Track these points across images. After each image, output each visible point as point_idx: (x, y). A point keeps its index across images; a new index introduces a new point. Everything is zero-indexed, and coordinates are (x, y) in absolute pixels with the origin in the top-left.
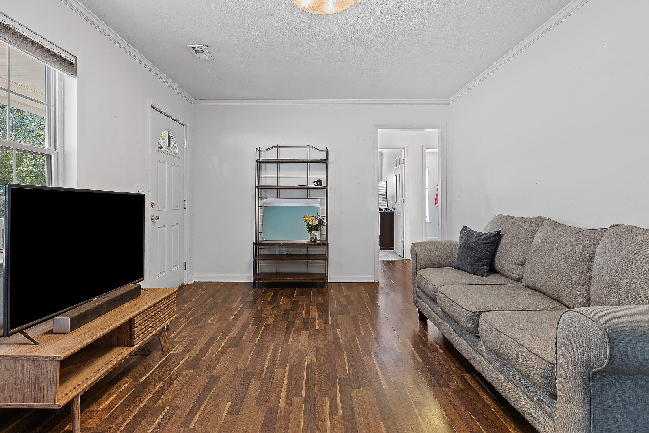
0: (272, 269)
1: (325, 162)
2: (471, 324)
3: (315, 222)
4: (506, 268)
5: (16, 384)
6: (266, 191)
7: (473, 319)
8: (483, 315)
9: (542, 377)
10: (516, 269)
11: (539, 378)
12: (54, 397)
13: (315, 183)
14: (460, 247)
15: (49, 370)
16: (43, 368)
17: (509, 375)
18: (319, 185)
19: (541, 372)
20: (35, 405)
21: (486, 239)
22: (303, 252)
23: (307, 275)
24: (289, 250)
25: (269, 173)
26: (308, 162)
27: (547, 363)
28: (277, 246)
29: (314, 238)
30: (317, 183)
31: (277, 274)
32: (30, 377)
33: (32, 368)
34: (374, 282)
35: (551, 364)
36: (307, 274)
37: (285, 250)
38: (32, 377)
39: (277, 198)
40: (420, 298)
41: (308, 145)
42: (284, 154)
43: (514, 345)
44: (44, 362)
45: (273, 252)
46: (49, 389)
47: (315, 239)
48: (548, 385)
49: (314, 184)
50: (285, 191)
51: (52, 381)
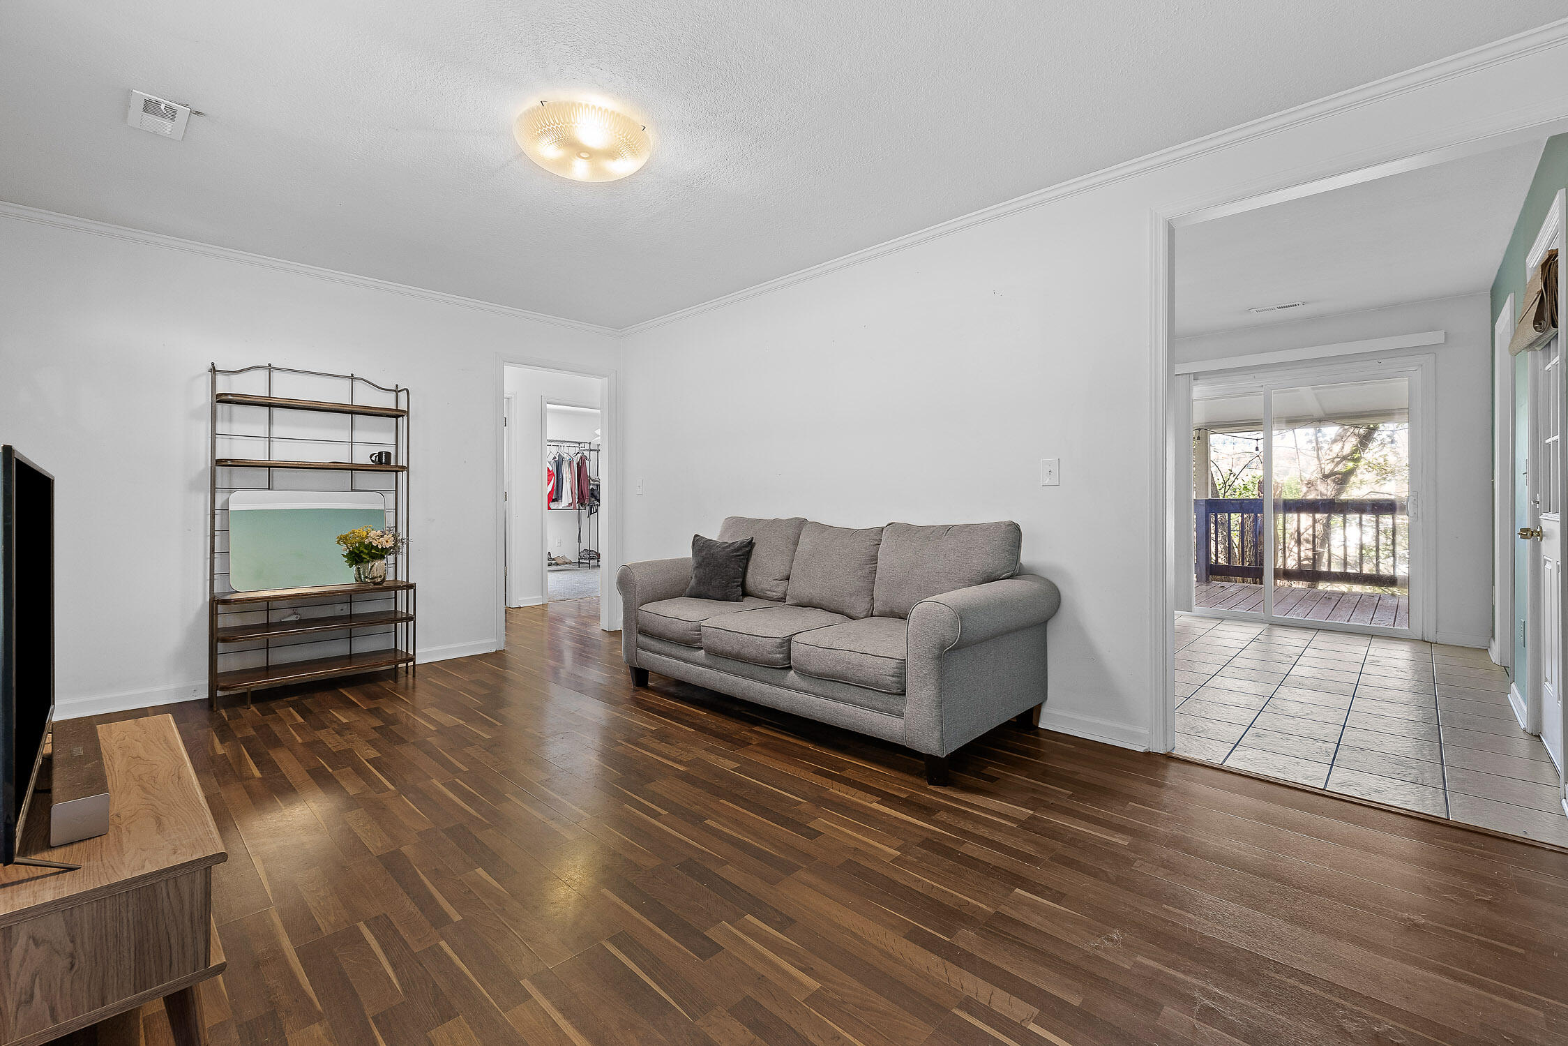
0: (254, 660)
1: (396, 414)
2: (779, 653)
3: (387, 542)
4: (765, 586)
5: (76, 968)
6: (230, 472)
7: (783, 647)
8: (795, 638)
9: (893, 676)
10: (778, 586)
11: (890, 678)
12: (203, 956)
13: (373, 458)
14: (696, 568)
15: (186, 897)
16: (169, 898)
17: (841, 695)
18: (383, 463)
19: (892, 671)
20: (144, 995)
21: (737, 550)
22: (340, 610)
23: (349, 660)
24: (300, 610)
25: (237, 428)
26: (353, 411)
27: (897, 661)
28: (268, 604)
29: (380, 576)
30: (380, 459)
31: (268, 670)
32: (125, 934)
33: (130, 908)
34: (496, 651)
35: (901, 660)
36: (350, 658)
37: (290, 611)
38: (132, 932)
39: (269, 489)
40: (643, 649)
41: (352, 375)
42: (285, 388)
43: (853, 655)
44: (171, 883)
45: (258, 619)
46: (189, 940)
47: (384, 577)
48: (899, 682)
49: (372, 461)
50: (287, 473)
51: (196, 920)
